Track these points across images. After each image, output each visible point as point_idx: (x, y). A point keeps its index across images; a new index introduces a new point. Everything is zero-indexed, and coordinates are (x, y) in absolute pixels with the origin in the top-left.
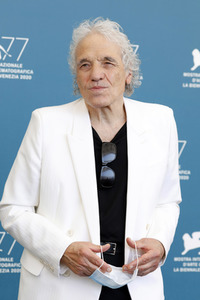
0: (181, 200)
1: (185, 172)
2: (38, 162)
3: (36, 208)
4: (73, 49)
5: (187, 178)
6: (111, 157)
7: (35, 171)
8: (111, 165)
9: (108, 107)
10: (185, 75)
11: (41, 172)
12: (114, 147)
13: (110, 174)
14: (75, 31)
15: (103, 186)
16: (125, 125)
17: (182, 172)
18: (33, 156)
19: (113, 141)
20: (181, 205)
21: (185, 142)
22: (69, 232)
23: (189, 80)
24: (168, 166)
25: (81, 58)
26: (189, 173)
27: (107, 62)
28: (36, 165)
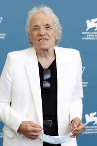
0: (83, 97)
1: (85, 83)
2: (11, 80)
3: (11, 103)
4: (28, 21)
5: (86, 86)
6: (48, 76)
7: (9, 84)
8: (48, 80)
9: (47, 50)
10: (83, 33)
11: (12, 84)
12: (49, 71)
13: (48, 85)
14: (30, 12)
15: (44, 91)
16: (55, 60)
17: (84, 83)
18: (8, 77)
19: (49, 68)
20: (83, 100)
21: (84, 67)
22: (27, 115)
23: (85, 36)
24: (77, 80)
25: (34, 25)
26: (87, 83)
27: (47, 27)
28: (9, 81)
